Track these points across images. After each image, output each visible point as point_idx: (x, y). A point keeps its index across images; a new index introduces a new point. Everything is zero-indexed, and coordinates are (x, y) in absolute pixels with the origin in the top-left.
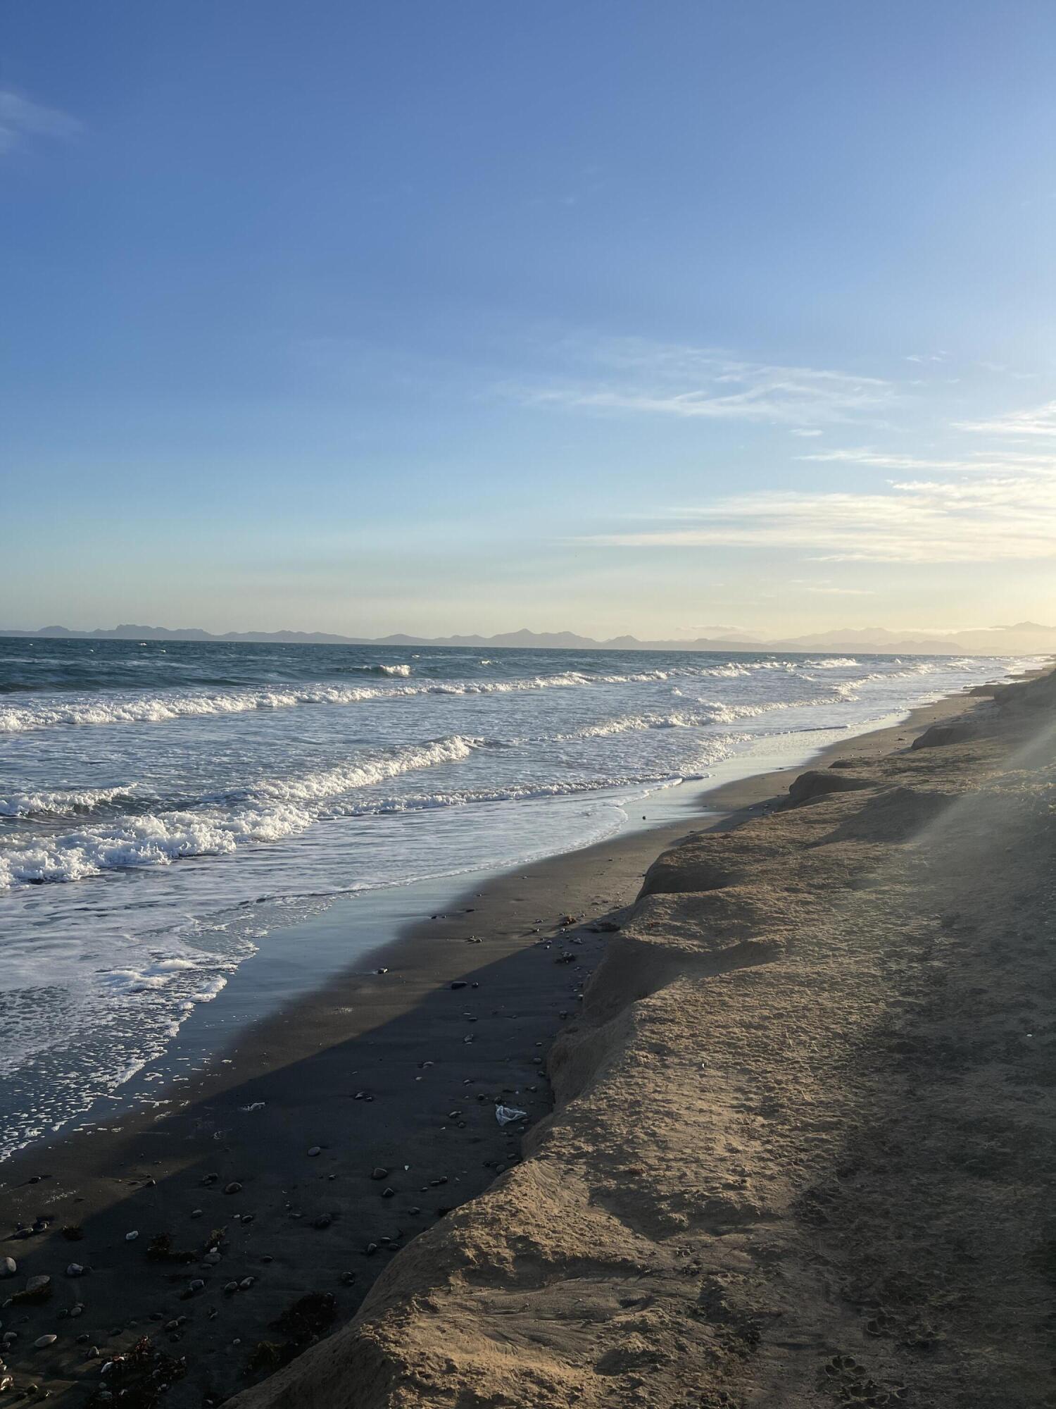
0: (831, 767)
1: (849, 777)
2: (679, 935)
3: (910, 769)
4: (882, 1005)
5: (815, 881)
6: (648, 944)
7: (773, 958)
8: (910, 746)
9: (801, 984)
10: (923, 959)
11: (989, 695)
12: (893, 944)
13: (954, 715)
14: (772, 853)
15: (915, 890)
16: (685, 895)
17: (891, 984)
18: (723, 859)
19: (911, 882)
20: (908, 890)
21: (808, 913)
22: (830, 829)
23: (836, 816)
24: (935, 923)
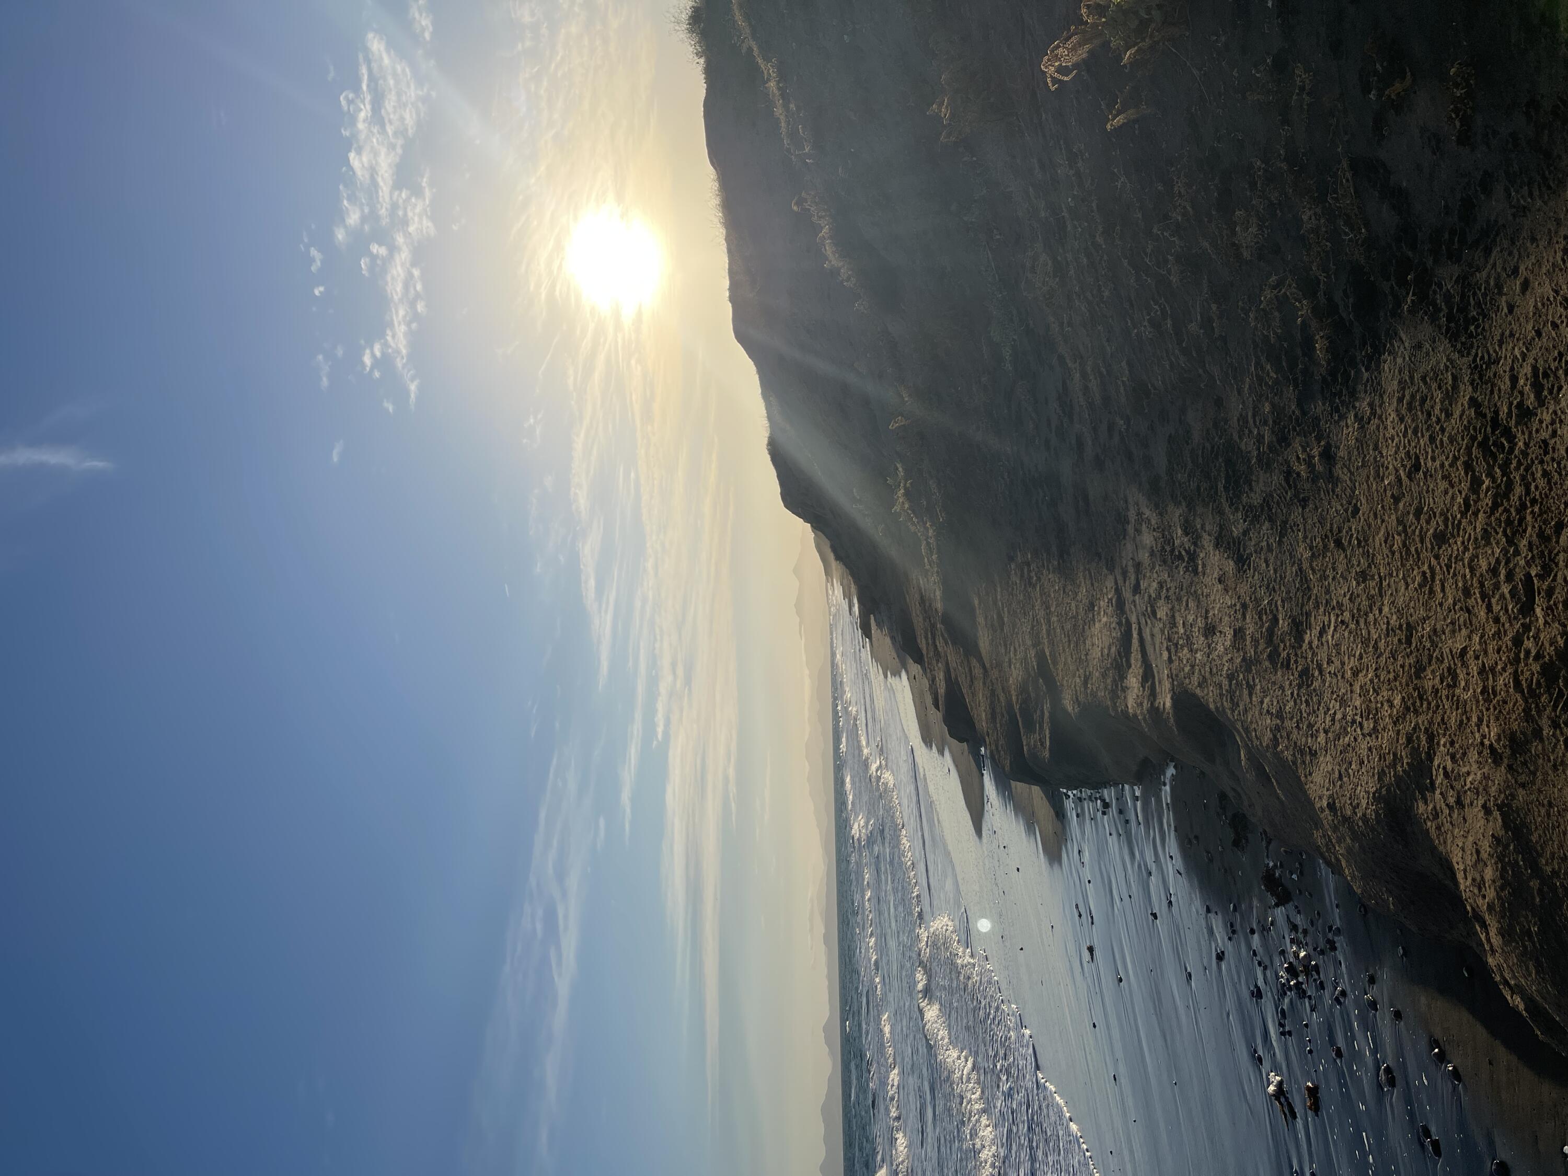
0: (939, 710)
1: (944, 688)
2: (1043, 721)
3: (934, 643)
4: (1050, 576)
5: (1003, 651)
6: (1050, 738)
7: (1043, 651)
8: (919, 666)
9: (1050, 627)
10: (1029, 565)
11: (870, 619)
12: (1025, 585)
13: (890, 642)
14: (993, 692)
15: (998, 586)
16: (1022, 731)
17: (1041, 576)
18: (1001, 726)
19: (996, 590)
20: (999, 590)
21: (1019, 646)
22: (974, 662)
23: (966, 663)
24: (1013, 566)
